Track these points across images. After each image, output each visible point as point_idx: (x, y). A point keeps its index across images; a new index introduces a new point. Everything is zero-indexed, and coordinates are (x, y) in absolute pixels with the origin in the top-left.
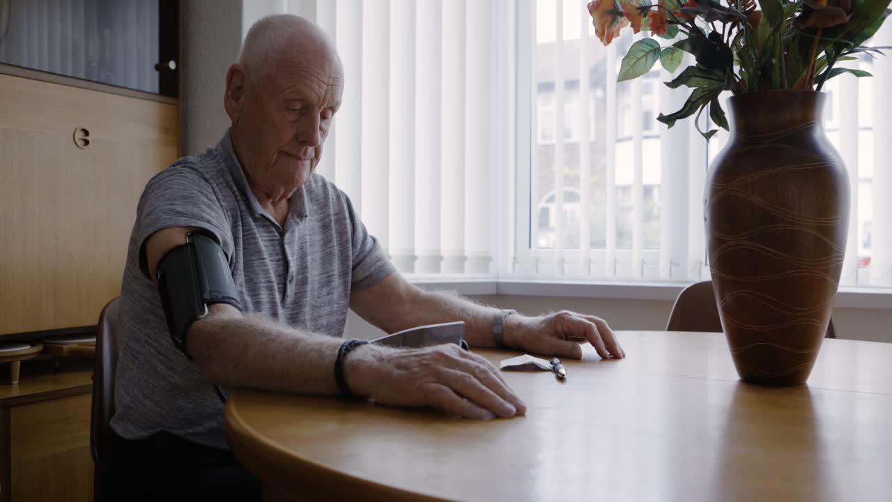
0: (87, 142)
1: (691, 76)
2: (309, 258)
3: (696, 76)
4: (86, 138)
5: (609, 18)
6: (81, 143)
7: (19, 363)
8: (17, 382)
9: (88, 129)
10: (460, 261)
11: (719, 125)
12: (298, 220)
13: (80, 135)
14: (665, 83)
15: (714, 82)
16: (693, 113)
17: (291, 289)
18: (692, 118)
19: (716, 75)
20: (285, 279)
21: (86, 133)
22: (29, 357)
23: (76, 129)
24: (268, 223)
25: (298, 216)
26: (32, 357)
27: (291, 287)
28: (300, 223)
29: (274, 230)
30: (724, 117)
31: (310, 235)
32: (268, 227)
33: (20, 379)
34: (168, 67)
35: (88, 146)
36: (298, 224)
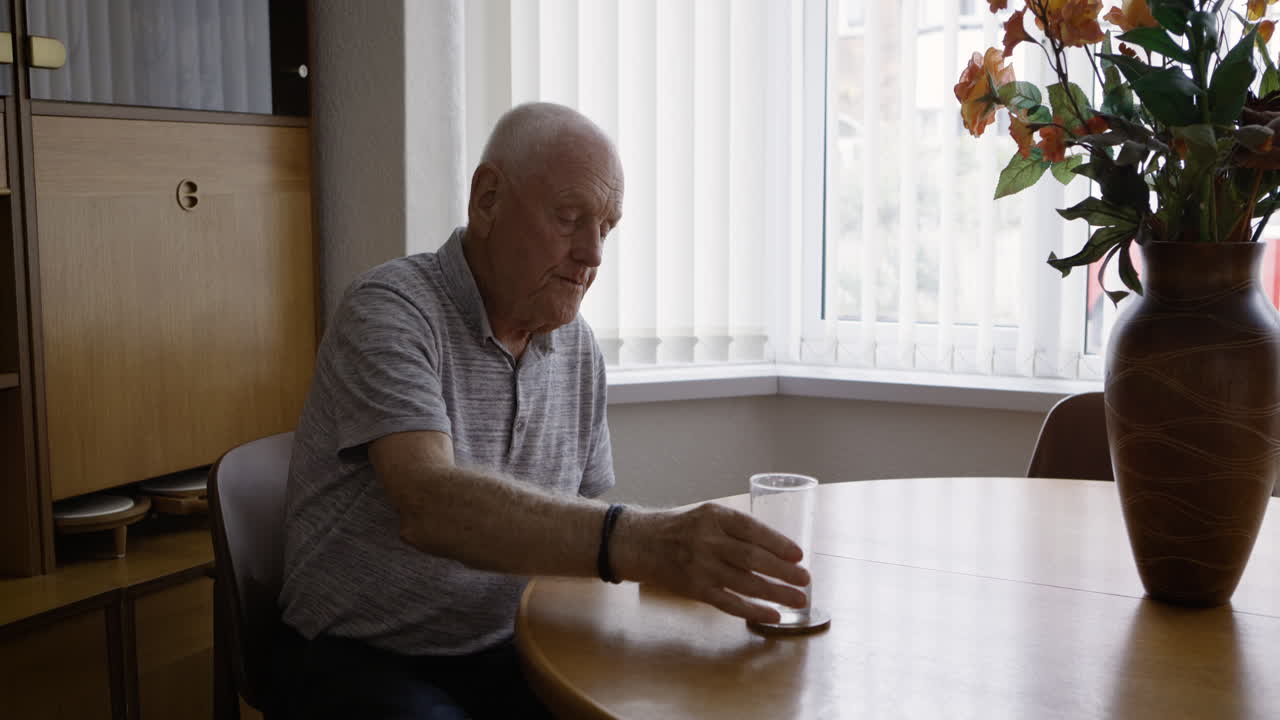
0: (193, 201)
1: (1093, 211)
2: (548, 404)
3: (1100, 212)
4: (193, 195)
5: (983, 106)
6: (185, 203)
7: (125, 528)
8: (123, 556)
9: (194, 181)
10: (722, 343)
11: (1131, 288)
12: (540, 353)
13: (184, 192)
14: (1058, 211)
15: (1123, 221)
16: (1096, 260)
17: (518, 440)
18: (1096, 266)
19: (1127, 214)
20: (512, 425)
21: (192, 187)
22: (135, 520)
23: (179, 185)
24: (498, 351)
25: (540, 348)
26: (140, 518)
27: (518, 438)
28: (542, 357)
29: (506, 360)
30: (1138, 280)
31: (553, 372)
32: (498, 356)
33: (127, 551)
34: (298, 74)
35: (197, 206)
36: (539, 358)
